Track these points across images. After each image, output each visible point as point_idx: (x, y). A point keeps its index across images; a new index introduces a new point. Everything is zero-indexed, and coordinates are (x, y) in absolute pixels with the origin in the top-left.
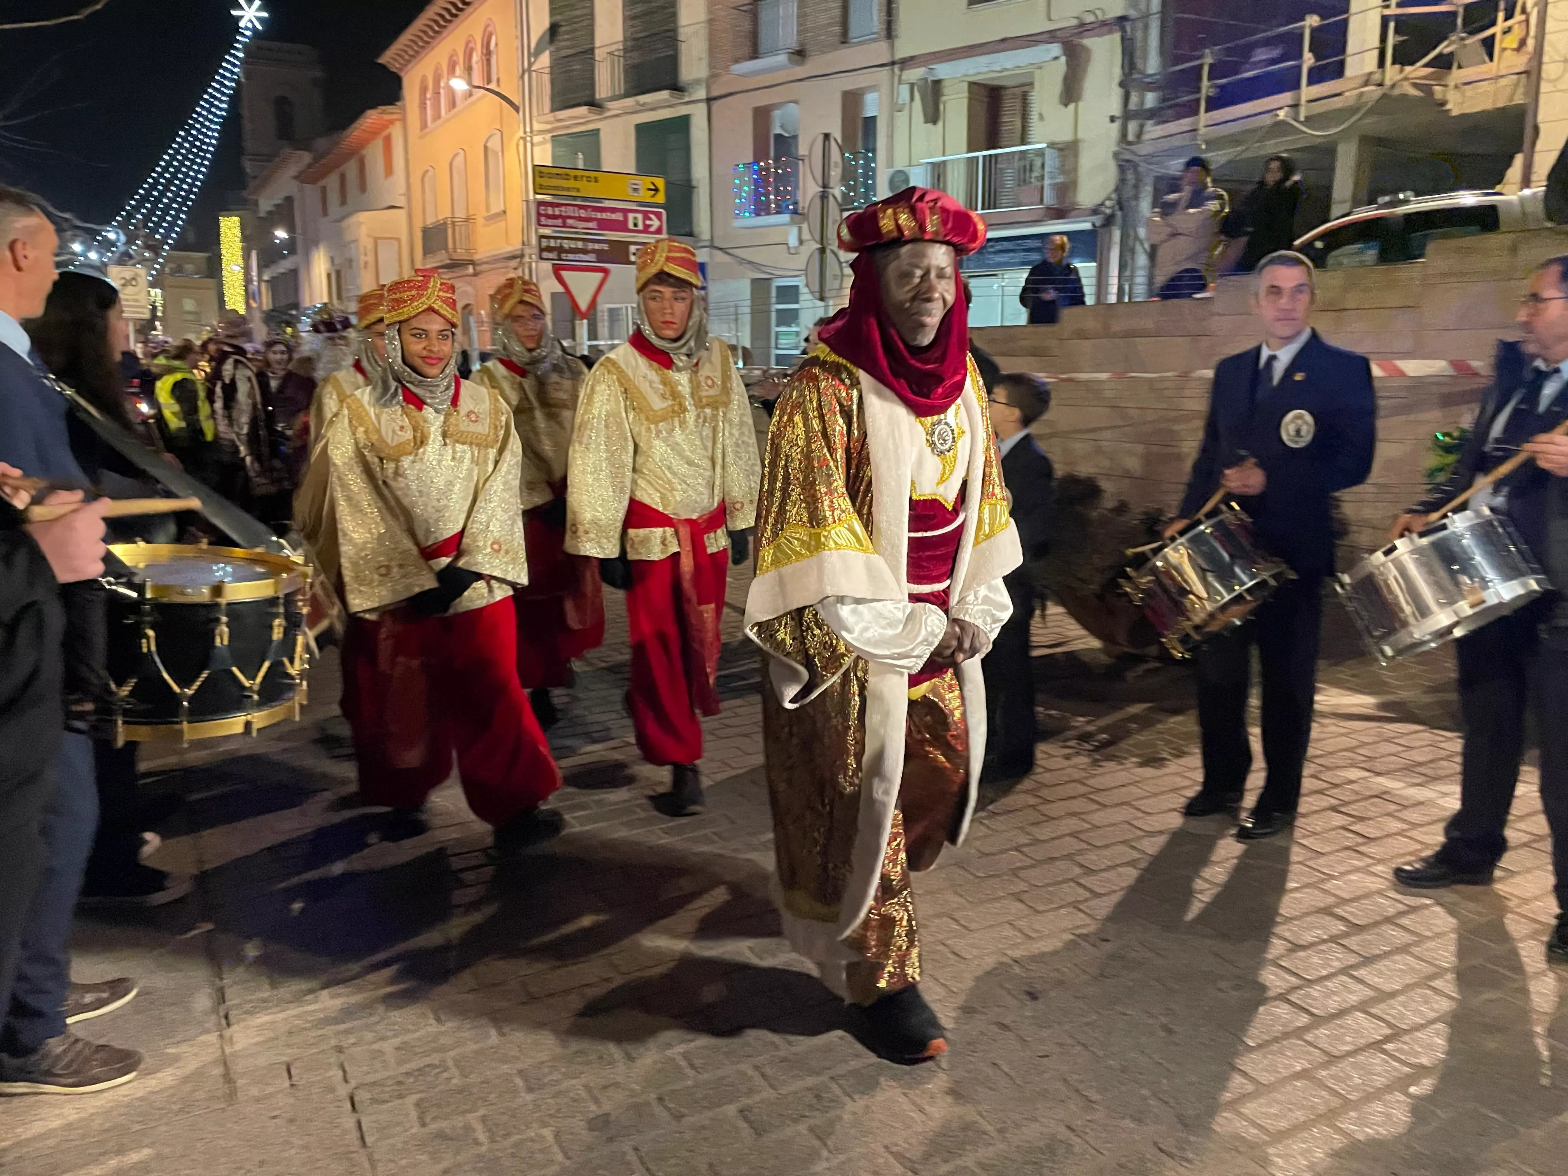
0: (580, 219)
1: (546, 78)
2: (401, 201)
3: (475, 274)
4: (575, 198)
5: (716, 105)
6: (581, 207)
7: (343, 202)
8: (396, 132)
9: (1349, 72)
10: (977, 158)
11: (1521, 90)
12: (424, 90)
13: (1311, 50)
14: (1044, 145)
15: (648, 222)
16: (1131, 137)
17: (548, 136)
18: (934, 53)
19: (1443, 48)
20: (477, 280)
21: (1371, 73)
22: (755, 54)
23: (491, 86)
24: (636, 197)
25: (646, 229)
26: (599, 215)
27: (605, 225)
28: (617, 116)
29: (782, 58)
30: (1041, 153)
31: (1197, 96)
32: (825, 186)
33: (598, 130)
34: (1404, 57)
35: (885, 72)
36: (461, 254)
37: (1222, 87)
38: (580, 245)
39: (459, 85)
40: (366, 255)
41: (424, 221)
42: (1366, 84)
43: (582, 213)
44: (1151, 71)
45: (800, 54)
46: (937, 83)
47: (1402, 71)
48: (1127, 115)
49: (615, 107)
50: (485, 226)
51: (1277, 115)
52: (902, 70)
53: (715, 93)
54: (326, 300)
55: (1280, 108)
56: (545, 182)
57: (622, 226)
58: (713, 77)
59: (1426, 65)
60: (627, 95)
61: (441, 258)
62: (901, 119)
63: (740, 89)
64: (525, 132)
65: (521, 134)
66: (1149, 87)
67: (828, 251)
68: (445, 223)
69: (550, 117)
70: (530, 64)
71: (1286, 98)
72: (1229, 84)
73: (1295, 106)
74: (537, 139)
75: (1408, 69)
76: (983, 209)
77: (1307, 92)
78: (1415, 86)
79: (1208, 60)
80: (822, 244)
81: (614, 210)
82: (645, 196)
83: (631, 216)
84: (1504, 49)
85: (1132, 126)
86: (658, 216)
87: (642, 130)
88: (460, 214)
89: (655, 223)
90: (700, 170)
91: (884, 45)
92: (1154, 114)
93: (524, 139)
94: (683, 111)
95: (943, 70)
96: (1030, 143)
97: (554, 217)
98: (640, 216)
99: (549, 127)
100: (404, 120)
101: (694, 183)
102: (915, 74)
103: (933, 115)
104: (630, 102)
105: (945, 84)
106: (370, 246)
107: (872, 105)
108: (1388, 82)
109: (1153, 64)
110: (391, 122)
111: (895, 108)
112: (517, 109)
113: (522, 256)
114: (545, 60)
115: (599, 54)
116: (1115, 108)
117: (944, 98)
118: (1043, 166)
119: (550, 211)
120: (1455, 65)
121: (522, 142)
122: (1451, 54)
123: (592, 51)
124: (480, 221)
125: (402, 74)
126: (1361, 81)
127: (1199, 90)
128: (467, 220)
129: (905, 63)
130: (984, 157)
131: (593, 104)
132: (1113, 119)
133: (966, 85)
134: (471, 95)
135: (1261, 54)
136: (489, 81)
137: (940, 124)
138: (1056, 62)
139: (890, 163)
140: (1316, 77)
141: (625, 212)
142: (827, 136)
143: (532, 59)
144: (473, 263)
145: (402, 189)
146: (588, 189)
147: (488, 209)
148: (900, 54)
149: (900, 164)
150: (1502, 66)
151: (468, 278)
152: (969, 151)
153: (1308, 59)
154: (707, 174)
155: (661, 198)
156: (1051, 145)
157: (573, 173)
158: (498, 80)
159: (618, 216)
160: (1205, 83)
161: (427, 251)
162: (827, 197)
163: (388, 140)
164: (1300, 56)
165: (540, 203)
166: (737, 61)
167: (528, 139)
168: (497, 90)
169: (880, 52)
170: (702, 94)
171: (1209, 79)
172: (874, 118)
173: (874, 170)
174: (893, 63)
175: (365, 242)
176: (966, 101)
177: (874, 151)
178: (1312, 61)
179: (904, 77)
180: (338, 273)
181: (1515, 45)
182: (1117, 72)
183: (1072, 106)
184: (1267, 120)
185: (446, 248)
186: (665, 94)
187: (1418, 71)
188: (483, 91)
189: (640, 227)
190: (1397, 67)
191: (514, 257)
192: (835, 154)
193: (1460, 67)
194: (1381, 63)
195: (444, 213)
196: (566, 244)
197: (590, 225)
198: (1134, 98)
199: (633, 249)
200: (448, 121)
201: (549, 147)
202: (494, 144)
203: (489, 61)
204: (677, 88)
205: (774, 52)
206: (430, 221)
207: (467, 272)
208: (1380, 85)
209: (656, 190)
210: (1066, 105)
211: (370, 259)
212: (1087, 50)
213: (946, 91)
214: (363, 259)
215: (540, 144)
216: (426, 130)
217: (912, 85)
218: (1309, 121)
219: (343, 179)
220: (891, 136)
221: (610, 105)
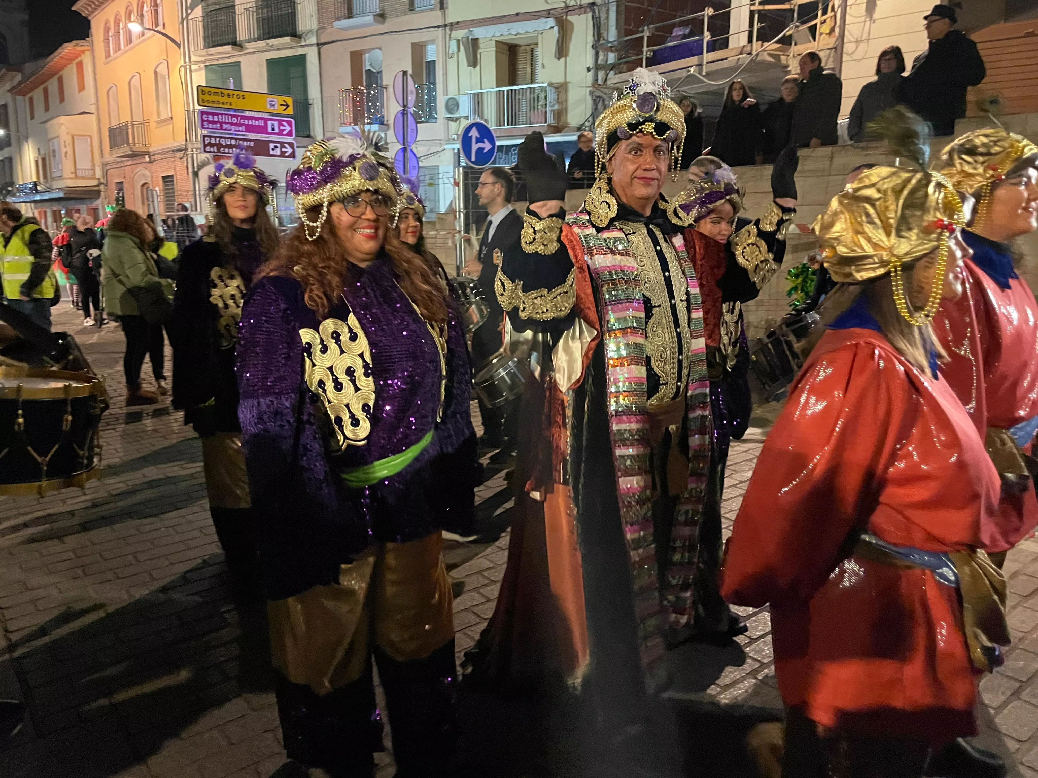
0: (232, 124)
1: (200, 25)
2: (93, 109)
3: (150, 162)
4: (229, 109)
5: (324, 48)
6: (233, 116)
7: (47, 109)
8: (86, 59)
9: (731, 45)
10: (503, 91)
11: (831, 59)
12: (107, 30)
13: (708, 31)
14: (546, 85)
15: (282, 128)
16: (600, 82)
17: (202, 65)
18: (473, 20)
19: (787, 32)
20: (154, 166)
21: (744, 47)
22: (350, 15)
23: (159, 28)
24: (272, 110)
25: (281, 133)
26: (246, 122)
27: (250, 129)
28: (254, 53)
29: (370, 18)
30: (543, 89)
31: (639, 57)
32: (404, 106)
33: (240, 62)
34: (764, 37)
35: (440, 31)
36: (139, 147)
37: (654, 52)
38: (233, 142)
39: (135, 28)
40: (65, 147)
41: (110, 123)
42: (741, 53)
43: (234, 120)
44: (611, 39)
45: (381, 16)
46: (475, 41)
47: (762, 46)
48: (598, 67)
49: (251, 47)
50: (156, 128)
51: (689, 71)
52: (451, 30)
53: (322, 41)
54: (35, 180)
55: (691, 67)
56: (207, 97)
57: (263, 130)
58: (321, 29)
59: (777, 42)
60: (259, 39)
61: (126, 150)
62: (452, 63)
63: (340, 39)
64: (185, 62)
65: (182, 63)
66: (611, 49)
67: (408, 150)
68: (126, 125)
69: (204, 52)
70: (188, 15)
71: (694, 60)
72: (659, 50)
73: (700, 65)
74: (194, 67)
75: (766, 44)
76: (508, 125)
77: (707, 57)
78: (770, 55)
79: (646, 34)
80: (404, 144)
81: (257, 119)
82: (279, 109)
83: (269, 123)
84: (821, 34)
85: (601, 74)
86: (289, 123)
87: (270, 63)
88: (138, 119)
89: (288, 128)
90: (314, 93)
91: (439, 13)
92: (613, 67)
93: (185, 67)
94: (300, 51)
95: (478, 32)
96: (537, 83)
97: (213, 122)
98: (276, 124)
99: (203, 59)
100: (92, 51)
101: (311, 102)
102: (460, 34)
103: (473, 62)
104: (262, 44)
105: (481, 41)
106: (69, 140)
107: (432, 53)
108: (754, 53)
109: (612, 35)
110: (83, 52)
111: (448, 56)
112: (179, 46)
113: (186, 149)
114: (198, 12)
115: (239, 9)
116: (590, 62)
117: (480, 51)
118: (546, 97)
119: (210, 118)
120: (793, 44)
121: (183, 69)
122: (790, 36)
123: (233, 6)
124: (153, 125)
125: (90, 18)
126: (739, 50)
127: (642, 53)
128: (143, 123)
129: (453, 26)
130: (508, 91)
131: (234, 43)
132: (589, 70)
133: (494, 42)
134: (143, 34)
135: (678, 32)
136: (157, 25)
137: (478, 68)
138: (551, 30)
139: (446, 92)
140: (712, 48)
141: (266, 120)
142: (405, 73)
143: (189, 11)
144: (148, 154)
145: (93, 100)
146: (237, 103)
147: (158, 115)
148: (449, 20)
149: (452, 93)
150: (821, 43)
151: (145, 165)
152: (497, 87)
153: (707, 36)
154: (319, 96)
155: (290, 111)
156: (550, 84)
157: (226, 92)
158: (164, 25)
159: (261, 123)
160: (645, 49)
161: (113, 145)
162: (407, 114)
163: (80, 65)
164: (702, 33)
165: (202, 113)
166: (338, 19)
167: (188, 67)
168: (164, 31)
169: (436, 17)
170: (314, 40)
171: (648, 47)
172: (434, 61)
173: (435, 97)
174: (445, 26)
175: (65, 138)
176: (494, 53)
177: (434, 84)
178: (709, 37)
179: (452, 36)
180: (44, 160)
181: (828, 31)
182: (590, 39)
183: (563, 59)
184: (684, 74)
185: (128, 144)
186: (287, 39)
187: (772, 45)
188: (152, 32)
189: (277, 131)
190: (760, 42)
191: (180, 150)
192: (411, 86)
193: (796, 44)
194: (750, 41)
195: (125, 118)
196: (223, 142)
197: (241, 129)
198: (601, 57)
199: (272, 146)
200: (126, 52)
201: (203, 72)
202: (162, 69)
203: (156, 11)
204: (295, 35)
205: (363, 14)
206: (114, 123)
207: (143, 160)
208: (750, 54)
209: (287, 106)
210: (559, 59)
211: (69, 149)
212: (572, 24)
213: (481, 46)
214: (64, 150)
215: (196, 70)
216: (110, 59)
217: (458, 41)
218: (708, 75)
219: (46, 91)
220: (446, 74)
221: (247, 45)
